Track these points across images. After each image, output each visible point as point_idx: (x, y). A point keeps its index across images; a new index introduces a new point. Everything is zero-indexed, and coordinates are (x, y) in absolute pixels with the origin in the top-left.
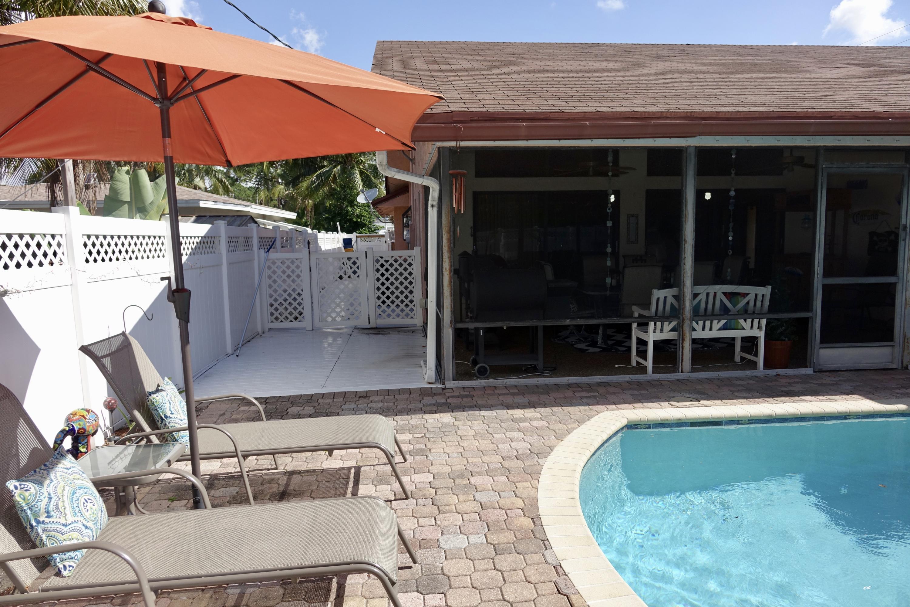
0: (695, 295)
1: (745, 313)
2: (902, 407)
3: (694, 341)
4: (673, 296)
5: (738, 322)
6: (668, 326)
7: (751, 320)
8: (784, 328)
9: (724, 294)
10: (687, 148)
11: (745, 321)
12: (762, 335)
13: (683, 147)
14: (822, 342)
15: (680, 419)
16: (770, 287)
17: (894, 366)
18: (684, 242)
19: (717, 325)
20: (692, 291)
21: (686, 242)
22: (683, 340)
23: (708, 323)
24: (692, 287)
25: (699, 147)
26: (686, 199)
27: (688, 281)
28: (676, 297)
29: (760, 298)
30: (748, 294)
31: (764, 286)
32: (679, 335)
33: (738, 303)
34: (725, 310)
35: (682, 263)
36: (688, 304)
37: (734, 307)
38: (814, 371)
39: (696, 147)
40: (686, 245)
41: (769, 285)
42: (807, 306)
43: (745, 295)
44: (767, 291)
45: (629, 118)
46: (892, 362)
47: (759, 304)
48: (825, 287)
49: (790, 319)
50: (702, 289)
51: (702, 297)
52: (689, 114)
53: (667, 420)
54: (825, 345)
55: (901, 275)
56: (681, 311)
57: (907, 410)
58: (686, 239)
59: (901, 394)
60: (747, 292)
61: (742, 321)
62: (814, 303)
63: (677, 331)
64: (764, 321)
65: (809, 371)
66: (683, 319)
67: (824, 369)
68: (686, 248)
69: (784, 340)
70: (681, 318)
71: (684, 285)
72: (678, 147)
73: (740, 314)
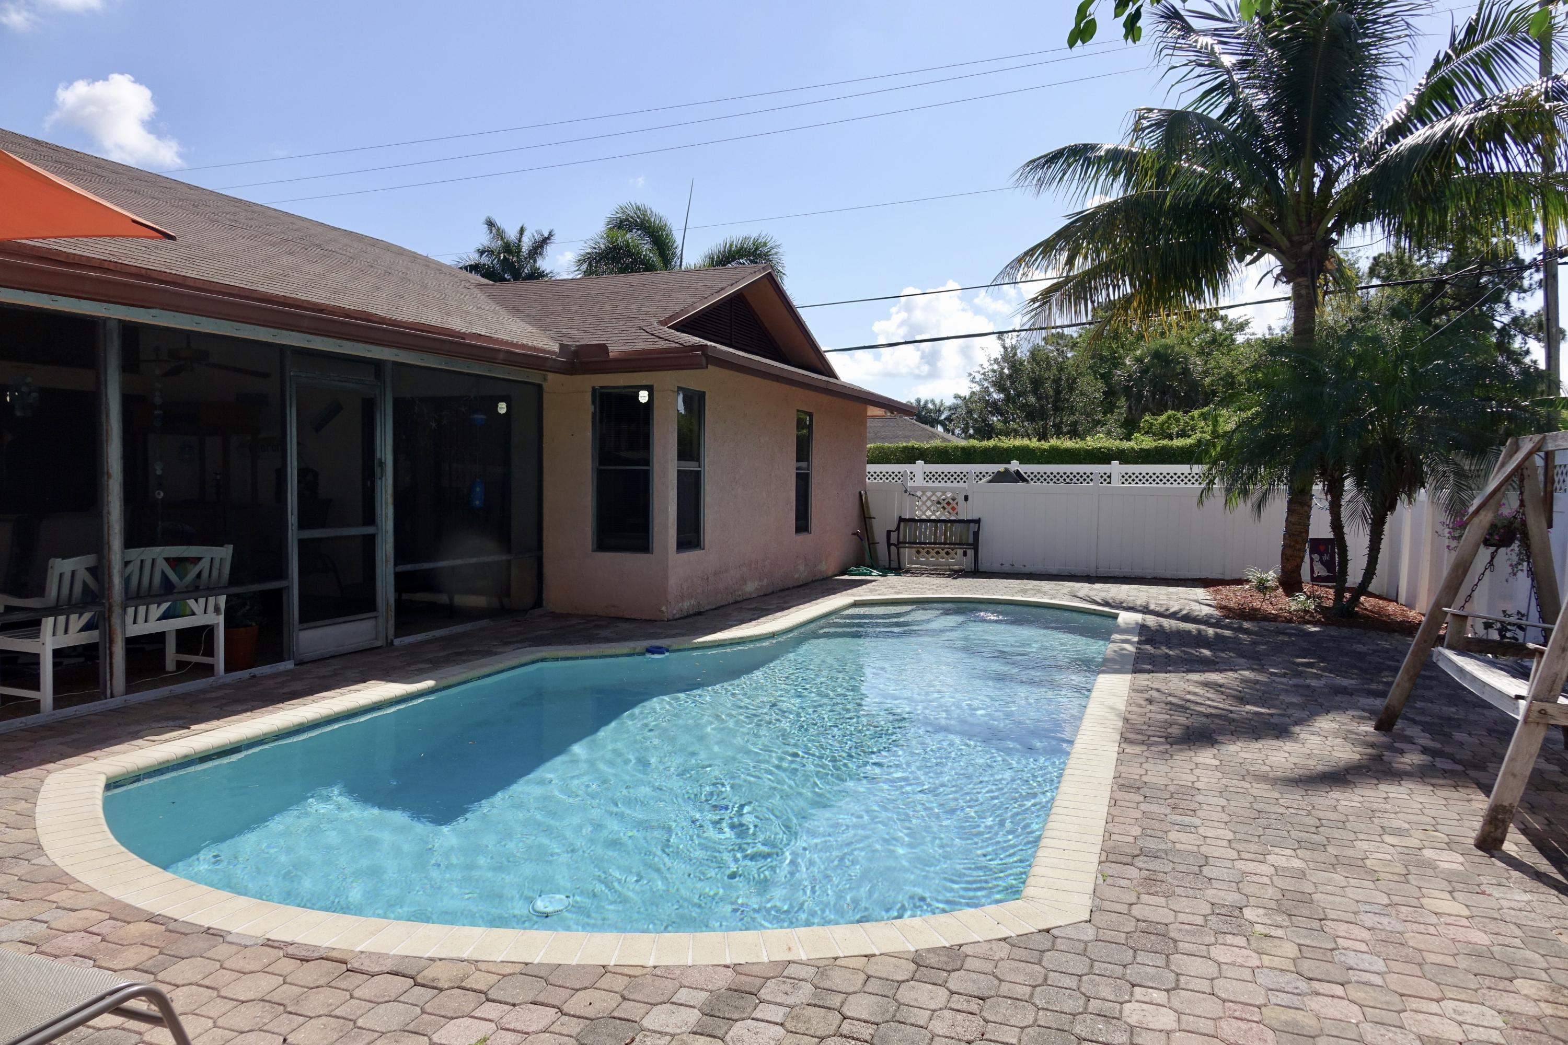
0: (127, 564)
1: (198, 589)
2: (430, 683)
3: (129, 641)
4: (86, 569)
5: (187, 604)
6: (77, 622)
7: (204, 599)
8: (248, 607)
9: (167, 560)
10: (106, 320)
11: (196, 601)
12: (219, 621)
13: (98, 317)
14: (302, 621)
15: (186, 756)
16: (231, 547)
17: (379, 643)
18: (106, 477)
19: (156, 611)
20: (123, 558)
21: (109, 476)
22: (111, 641)
23: (142, 609)
24: (123, 553)
25: (125, 321)
26: (107, 404)
27: (116, 542)
28: (93, 571)
29: (216, 564)
30: (200, 559)
31: (222, 546)
32: (103, 635)
33: (186, 575)
34: (168, 588)
35: (105, 512)
36: (117, 580)
37: (181, 579)
38: (295, 665)
39: (120, 321)
40: (111, 482)
41: (229, 543)
42: (281, 572)
43: (197, 560)
44: (225, 553)
45: (46, 258)
46: (376, 639)
47: (215, 573)
48: (301, 542)
49: (255, 593)
50: (135, 554)
51: (134, 568)
52: (143, 272)
53: (168, 761)
54: (305, 625)
55: (379, 524)
56: (106, 592)
57: (436, 685)
58: (111, 471)
59: (417, 670)
60: (200, 556)
61: (191, 602)
62: (290, 565)
63: (96, 628)
64: (222, 600)
65: (289, 665)
66: (110, 607)
67: (306, 660)
68: (110, 487)
69: (251, 626)
70: (107, 605)
71: (109, 548)
72: (90, 316)
73: (188, 592)
